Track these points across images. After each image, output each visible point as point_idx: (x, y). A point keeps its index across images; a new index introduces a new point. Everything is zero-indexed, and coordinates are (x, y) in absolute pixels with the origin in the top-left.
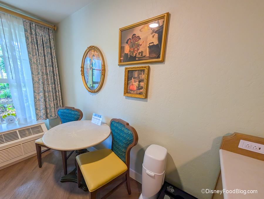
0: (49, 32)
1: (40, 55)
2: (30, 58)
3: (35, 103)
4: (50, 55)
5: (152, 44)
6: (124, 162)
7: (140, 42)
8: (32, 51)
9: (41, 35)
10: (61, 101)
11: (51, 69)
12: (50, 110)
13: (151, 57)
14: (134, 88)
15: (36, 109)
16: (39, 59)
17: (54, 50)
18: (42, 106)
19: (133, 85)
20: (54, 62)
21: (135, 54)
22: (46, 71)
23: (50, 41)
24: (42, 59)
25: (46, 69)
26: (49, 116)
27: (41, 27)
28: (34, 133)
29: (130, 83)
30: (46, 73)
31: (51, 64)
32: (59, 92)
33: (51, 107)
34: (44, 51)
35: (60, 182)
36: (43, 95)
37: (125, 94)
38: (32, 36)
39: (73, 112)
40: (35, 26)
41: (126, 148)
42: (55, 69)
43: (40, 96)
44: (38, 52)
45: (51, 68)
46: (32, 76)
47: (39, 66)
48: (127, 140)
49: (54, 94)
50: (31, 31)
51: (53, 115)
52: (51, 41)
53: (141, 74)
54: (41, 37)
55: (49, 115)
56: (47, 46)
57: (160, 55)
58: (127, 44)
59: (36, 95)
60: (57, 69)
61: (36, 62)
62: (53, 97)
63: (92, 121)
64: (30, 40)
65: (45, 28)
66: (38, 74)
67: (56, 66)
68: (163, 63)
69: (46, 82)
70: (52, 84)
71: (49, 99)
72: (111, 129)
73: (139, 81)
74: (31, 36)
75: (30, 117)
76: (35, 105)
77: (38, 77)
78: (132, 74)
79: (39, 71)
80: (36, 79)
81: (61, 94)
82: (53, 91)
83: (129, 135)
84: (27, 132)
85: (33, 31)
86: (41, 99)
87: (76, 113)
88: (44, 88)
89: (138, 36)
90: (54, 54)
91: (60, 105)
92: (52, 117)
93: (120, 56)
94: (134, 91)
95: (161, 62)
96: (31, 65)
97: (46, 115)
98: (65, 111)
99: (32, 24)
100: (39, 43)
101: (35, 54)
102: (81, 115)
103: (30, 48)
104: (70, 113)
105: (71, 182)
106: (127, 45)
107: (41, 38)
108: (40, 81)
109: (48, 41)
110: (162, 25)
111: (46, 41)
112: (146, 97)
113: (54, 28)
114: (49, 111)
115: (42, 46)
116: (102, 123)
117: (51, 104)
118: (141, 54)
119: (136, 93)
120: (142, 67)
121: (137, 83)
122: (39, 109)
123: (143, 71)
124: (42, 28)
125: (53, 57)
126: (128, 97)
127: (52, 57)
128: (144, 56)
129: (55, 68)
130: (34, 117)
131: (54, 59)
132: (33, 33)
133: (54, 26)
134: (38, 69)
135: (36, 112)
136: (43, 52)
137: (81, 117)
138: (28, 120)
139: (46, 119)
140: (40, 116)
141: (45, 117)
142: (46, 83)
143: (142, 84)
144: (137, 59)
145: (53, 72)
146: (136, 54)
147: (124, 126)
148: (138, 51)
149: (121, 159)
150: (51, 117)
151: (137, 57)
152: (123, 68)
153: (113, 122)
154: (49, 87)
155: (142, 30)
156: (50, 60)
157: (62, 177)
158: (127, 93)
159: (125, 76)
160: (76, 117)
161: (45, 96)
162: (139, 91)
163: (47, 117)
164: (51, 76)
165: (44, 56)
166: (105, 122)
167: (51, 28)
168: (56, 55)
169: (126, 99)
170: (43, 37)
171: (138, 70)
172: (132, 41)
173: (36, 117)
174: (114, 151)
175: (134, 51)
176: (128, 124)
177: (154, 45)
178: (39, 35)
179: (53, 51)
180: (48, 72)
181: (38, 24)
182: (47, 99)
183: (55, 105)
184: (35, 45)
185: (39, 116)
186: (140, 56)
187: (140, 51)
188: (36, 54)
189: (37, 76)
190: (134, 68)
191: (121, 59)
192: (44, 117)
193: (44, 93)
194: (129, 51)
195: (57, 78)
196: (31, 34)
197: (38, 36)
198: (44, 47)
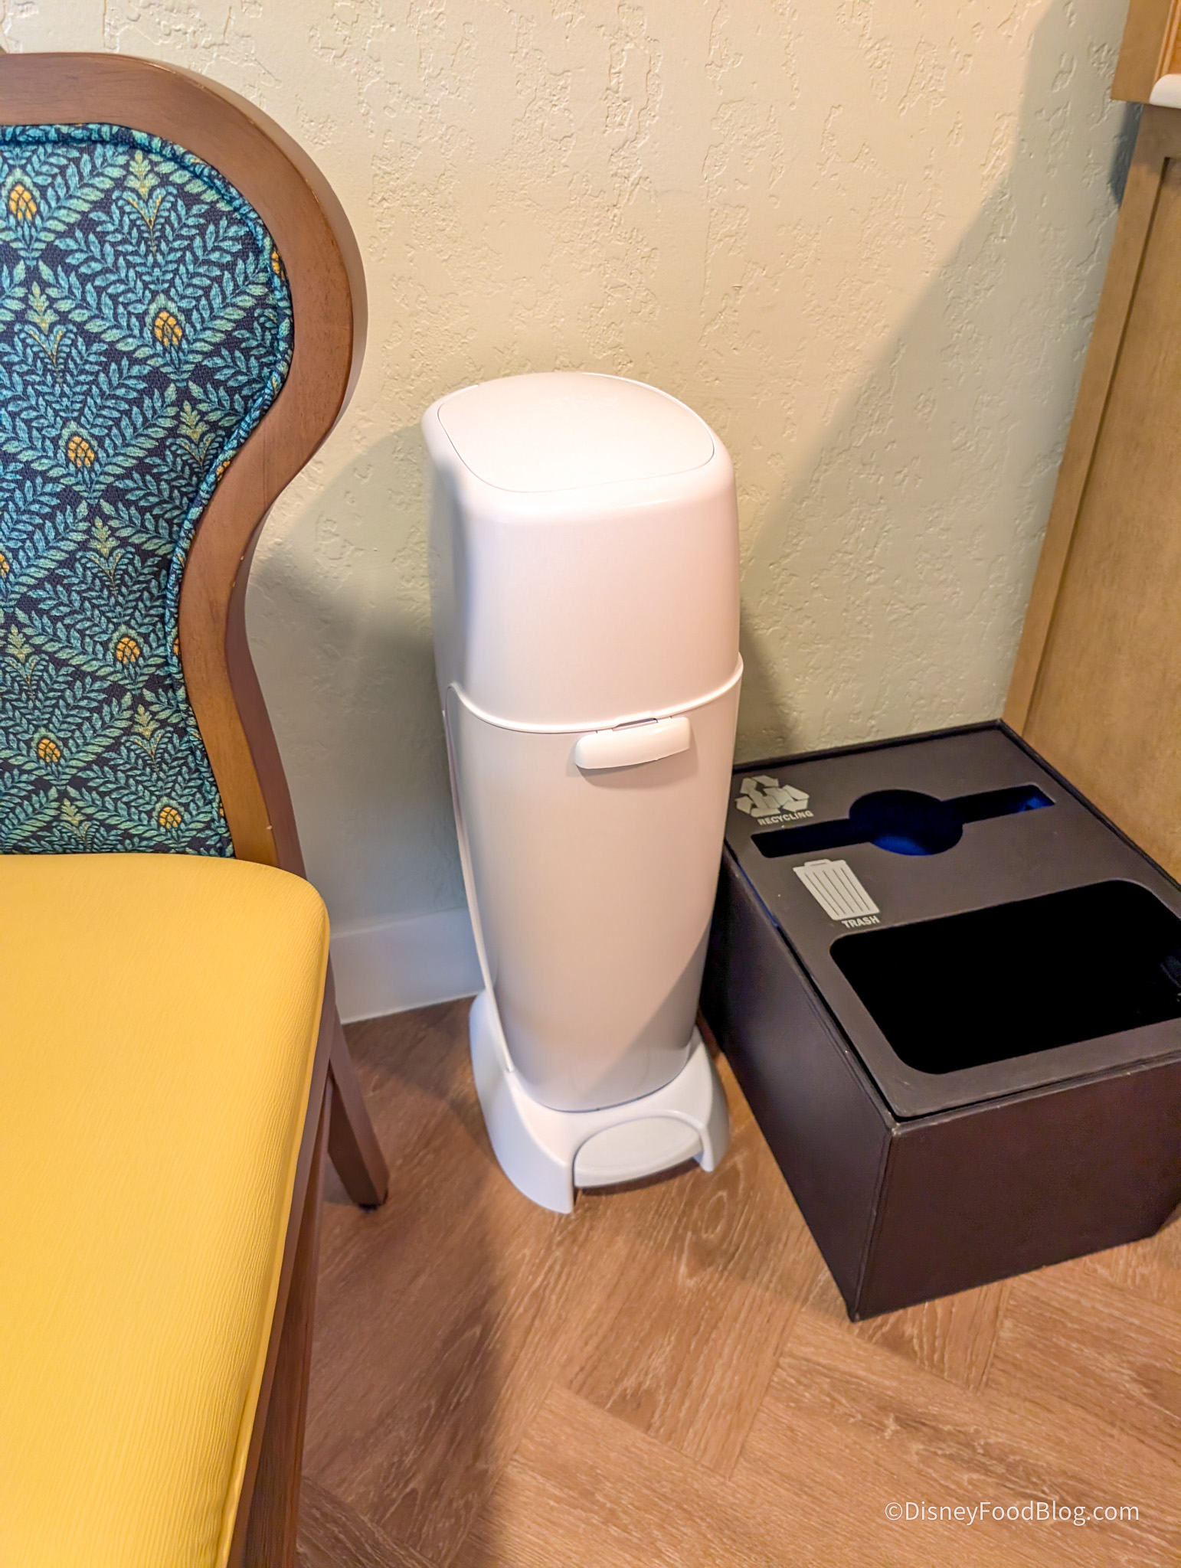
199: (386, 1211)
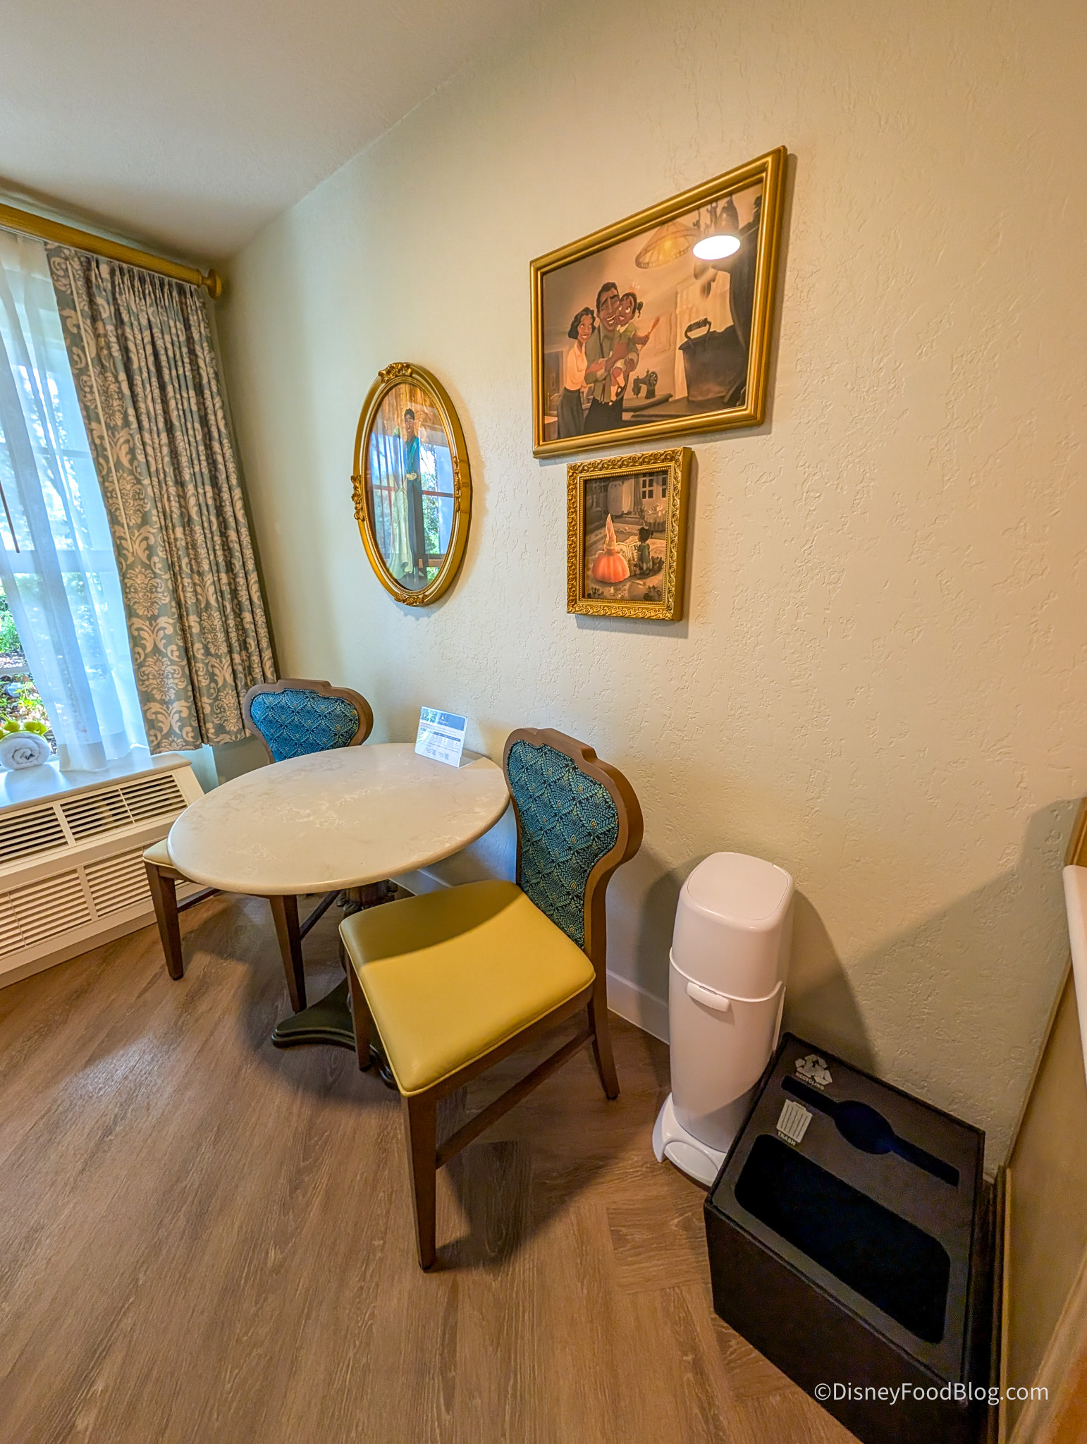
0: (183, 305)
1: (146, 424)
2: (98, 441)
3: (139, 666)
4: (197, 426)
5: (702, 332)
6: (576, 941)
7: (641, 323)
8: (107, 406)
9: (144, 322)
10: (267, 654)
11: (209, 494)
12: (216, 699)
13: (700, 398)
14: (620, 570)
15: (146, 698)
16: (144, 444)
17: (217, 400)
18: (175, 683)
19: (610, 553)
20: (219, 458)
21: (614, 389)
22: (184, 507)
23: (192, 352)
24: (161, 446)
25: (182, 497)
26: (212, 731)
27: (142, 281)
28: (140, 816)
29: (595, 542)
30: (182, 514)
31: (205, 471)
32: (253, 612)
33: (220, 684)
34: (165, 402)
35: (274, 1048)
36: (174, 625)
37: (572, 601)
38: (101, 331)
39: (322, 707)
40: (112, 273)
41: (583, 874)
42: (226, 496)
43: (161, 633)
44: (136, 409)
45: (208, 488)
46: (113, 533)
47: (146, 482)
48: (590, 834)
49: (231, 623)
50: (92, 302)
51: (233, 725)
52: (200, 354)
53: (651, 495)
54: (147, 333)
55: (209, 725)
56: (178, 376)
57: (744, 384)
58: (576, 342)
59: (139, 629)
60: (237, 493)
61: (131, 462)
62: (227, 633)
63: (420, 747)
64: (91, 352)
65: (162, 285)
66: (145, 521)
67: (234, 481)
68: (761, 429)
69: (185, 561)
70: (218, 571)
71: (206, 648)
72: (512, 783)
73: (642, 530)
74: (95, 329)
75: (120, 738)
76: (141, 676)
77: (146, 539)
78: (606, 496)
79: (149, 506)
80: (135, 548)
81: (263, 619)
82: (224, 606)
83: (597, 806)
84: (106, 812)
85: (100, 301)
86: (166, 646)
87: (339, 708)
88: (175, 590)
89: (627, 295)
90: (218, 420)
91: (264, 675)
92: (228, 733)
93: (543, 406)
94: (617, 584)
95: (750, 426)
96: (104, 479)
97: (195, 724)
98: (285, 700)
99: (94, 264)
100: (135, 366)
101: (119, 422)
102: (363, 719)
103: (92, 392)
104: (311, 713)
105: (326, 1047)
106: (571, 347)
107: (147, 339)
108: (156, 559)
109: (185, 350)
110: (751, 220)
111: (170, 353)
112: (681, 612)
113: (209, 282)
114: (211, 705)
115: (154, 380)
116: (470, 755)
117: (217, 671)
118: (644, 388)
119: (626, 594)
120: (655, 458)
121: (634, 541)
122: (158, 697)
123: (661, 478)
124: (148, 287)
125: (215, 434)
126: (588, 619)
127: (208, 437)
128: (665, 400)
129: (225, 488)
130: (137, 739)
131: (221, 443)
132: (105, 315)
133: (212, 274)
134: (138, 496)
135: (145, 713)
136: (160, 411)
137: (363, 730)
138: (110, 753)
139: (197, 747)
140: (165, 731)
141: (191, 734)
142: (186, 569)
143: (657, 546)
144: (626, 416)
145: (219, 510)
146: (623, 389)
147: (571, 765)
148: (633, 376)
149: (562, 929)
150: (221, 737)
151: (625, 404)
152: (560, 470)
153: (519, 748)
154: (203, 587)
155: (647, 259)
156: (201, 448)
157: (279, 1021)
158: (586, 595)
159: (571, 510)
160: (338, 727)
161: (183, 630)
162: (642, 586)
163: (202, 736)
164: (207, 532)
165: (170, 429)
166: (483, 750)
167: (193, 287)
168: (226, 425)
169: (579, 627)
170: (155, 330)
171: (636, 476)
172: (596, 325)
173: (148, 735)
174: (526, 893)
175: (609, 377)
176: (589, 754)
177: (711, 336)
178: (135, 323)
179: (214, 404)
180: (194, 511)
181: (125, 266)
182: (198, 646)
183: (240, 675)
184: (116, 377)
185: (161, 730)
186: (641, 400)
187: (639, 372)
188: (126, 423)
189: (137, 533)
190: (613, 463)
191: (549, 420)
192: (189, 733)
193: (181, 617)
194: (585, 378)
195: (240, 538)
196: (95, 317)
197: (128, 330)
198: (162, 387)
199: (612, 1103)
